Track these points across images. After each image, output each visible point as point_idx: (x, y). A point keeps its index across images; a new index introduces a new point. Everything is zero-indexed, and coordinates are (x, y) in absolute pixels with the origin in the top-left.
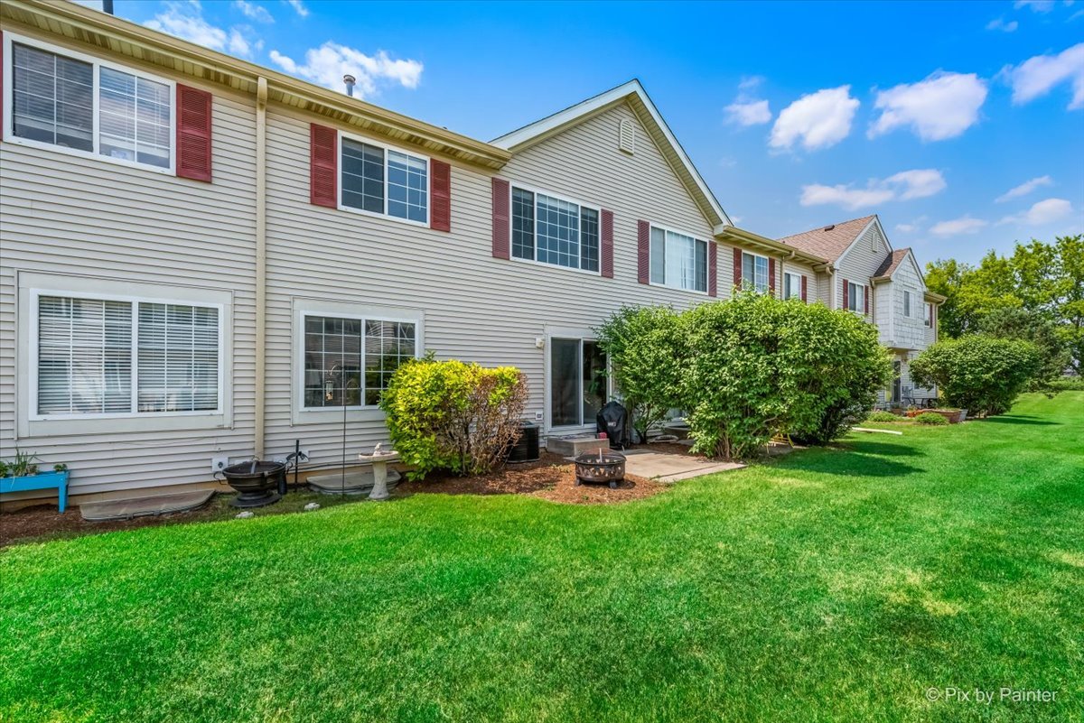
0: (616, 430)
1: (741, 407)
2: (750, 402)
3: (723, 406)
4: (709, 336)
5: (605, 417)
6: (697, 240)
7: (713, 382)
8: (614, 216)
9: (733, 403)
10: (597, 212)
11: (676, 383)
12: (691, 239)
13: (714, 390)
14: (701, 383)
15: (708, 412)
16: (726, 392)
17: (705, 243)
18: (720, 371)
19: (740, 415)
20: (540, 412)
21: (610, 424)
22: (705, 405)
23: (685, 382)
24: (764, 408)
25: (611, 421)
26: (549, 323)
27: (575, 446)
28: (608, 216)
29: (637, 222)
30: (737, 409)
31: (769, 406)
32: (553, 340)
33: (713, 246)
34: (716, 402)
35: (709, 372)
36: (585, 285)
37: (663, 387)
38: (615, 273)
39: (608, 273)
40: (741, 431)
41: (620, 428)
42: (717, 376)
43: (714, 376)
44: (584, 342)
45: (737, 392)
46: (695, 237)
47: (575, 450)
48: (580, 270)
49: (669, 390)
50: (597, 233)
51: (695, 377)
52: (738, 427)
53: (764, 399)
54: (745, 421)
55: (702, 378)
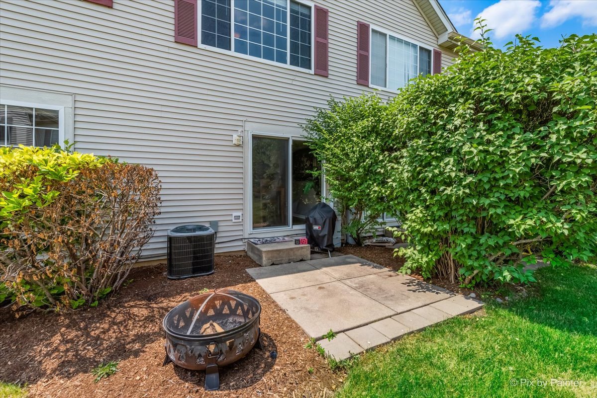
0: (321, 235)
1: (475, 218)
2: (492, 211)
3: (446, 215)
4: (425, 114)
5: (311, 220)
6: (420, 47)
7: (432, 180)
8: (330, 14)
9: (461, 212)
10: (309, 8)
11: (383, 183)
12: (415, 46)
13: (433, 192)
14: (414, 183)
15: (423, 223)
16: (451, 195)
17: (429, 51)
18: (442, 164)
19: (473, 231)
20: (239, 214)
21: (316, 227)
22: (419, 212)
23: (394, 181)
24: (519, 223)
25: (316, 224)
26: (249, 119)
27: (264, 255)
28: (322, 14)
29: (356, 24)
30: (468, 220)
31: (529, 222)
32: (255, 138)
33: (438, 55)
34: (435, 209)
35: (425, 167)
36: (294, 83)
37: (368, 187)
38: (330, 72)
39: (323, 73)
40: (475, 254)
41: (325, 232)
42: (437, 171)
43: (432, 171)
44: (294, 141)
45: (469, 196)
46: (419, 44)
47: (264, 259)
48: (288, 66)
49: (375, 192)
50: (310, 30)
51: (405, 175)
52: (469, 247)
53: (519, 208)
54: (482, 241)
55: (415, 176)
